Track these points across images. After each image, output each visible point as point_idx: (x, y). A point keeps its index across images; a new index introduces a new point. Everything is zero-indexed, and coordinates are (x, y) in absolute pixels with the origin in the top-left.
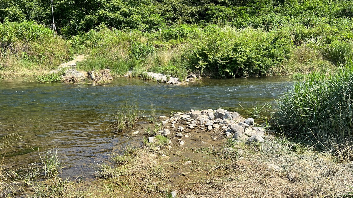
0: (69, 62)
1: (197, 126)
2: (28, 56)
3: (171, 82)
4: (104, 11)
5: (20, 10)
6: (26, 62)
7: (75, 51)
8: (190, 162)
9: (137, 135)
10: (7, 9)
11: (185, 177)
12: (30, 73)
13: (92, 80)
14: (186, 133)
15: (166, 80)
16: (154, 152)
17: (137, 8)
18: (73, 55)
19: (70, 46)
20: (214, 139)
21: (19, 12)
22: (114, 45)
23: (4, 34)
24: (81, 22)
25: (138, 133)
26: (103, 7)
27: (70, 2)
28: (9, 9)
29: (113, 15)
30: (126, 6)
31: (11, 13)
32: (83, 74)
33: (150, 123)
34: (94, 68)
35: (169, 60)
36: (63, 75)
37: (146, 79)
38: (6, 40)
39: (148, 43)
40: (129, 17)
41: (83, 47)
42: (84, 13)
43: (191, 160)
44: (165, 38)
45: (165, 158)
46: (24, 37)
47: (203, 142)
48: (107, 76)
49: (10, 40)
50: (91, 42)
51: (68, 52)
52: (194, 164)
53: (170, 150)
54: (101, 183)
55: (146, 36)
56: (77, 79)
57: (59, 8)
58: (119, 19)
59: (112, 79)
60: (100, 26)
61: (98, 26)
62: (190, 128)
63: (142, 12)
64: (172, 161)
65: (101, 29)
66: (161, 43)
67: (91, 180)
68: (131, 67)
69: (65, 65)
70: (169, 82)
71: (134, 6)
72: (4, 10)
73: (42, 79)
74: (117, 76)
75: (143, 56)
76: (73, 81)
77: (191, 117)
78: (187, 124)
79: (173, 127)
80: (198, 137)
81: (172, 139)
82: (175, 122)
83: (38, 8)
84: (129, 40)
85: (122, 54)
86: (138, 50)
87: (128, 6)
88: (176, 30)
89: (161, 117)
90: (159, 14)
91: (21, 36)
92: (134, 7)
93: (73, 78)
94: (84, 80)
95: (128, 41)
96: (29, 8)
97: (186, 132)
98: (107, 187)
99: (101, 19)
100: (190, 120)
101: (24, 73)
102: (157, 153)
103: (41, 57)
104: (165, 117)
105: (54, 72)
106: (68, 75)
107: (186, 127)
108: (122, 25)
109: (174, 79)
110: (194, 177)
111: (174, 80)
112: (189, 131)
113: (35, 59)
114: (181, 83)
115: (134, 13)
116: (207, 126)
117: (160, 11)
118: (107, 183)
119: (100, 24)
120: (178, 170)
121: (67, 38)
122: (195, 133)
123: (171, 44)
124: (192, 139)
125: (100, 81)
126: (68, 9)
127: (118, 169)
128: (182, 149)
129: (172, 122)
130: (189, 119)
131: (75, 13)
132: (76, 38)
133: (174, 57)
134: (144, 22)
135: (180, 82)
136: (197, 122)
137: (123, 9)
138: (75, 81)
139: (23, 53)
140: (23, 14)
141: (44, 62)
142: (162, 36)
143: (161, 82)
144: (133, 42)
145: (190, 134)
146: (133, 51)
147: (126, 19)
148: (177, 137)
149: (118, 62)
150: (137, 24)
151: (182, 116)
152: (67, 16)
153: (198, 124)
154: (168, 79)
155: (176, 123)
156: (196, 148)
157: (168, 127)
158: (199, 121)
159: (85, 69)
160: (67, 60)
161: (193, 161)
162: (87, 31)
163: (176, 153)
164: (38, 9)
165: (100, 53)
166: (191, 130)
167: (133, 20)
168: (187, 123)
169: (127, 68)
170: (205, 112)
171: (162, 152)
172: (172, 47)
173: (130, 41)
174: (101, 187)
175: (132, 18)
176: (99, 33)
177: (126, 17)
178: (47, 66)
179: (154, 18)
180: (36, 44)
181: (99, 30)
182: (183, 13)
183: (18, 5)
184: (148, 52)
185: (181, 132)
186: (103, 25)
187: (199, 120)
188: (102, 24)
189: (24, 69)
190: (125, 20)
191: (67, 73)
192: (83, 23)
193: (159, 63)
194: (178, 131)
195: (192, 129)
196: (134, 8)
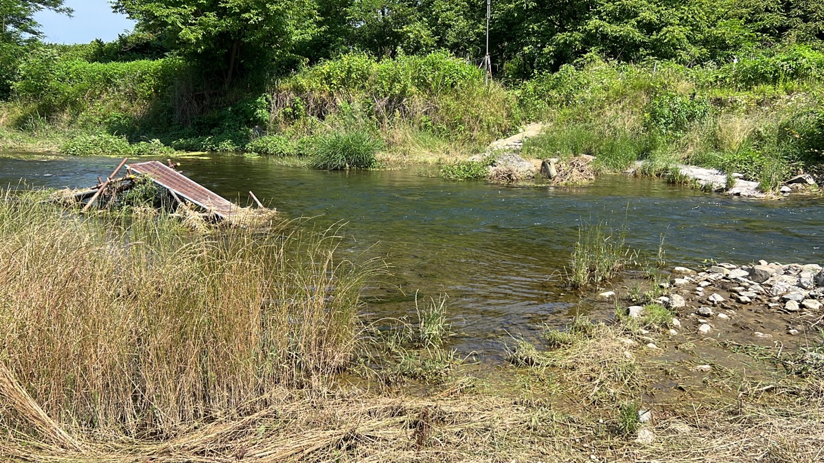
0: (509, 139)
1: (759, 299)
2: (433, 124)
3: (735, 192)
4: (598, 22)
5: (429, 30)
6: (427, 138)
7: (523, 114)
8: (707, 367)
9: (609, 298)
10: (405, 30)
11: (682, 393)
12: (432, 159)
13: (550, 178)
14: (724, 310)
15: (724, 186)
16: (632, 335)
17: (682, 9)
18: (519, 124)
19: (515, 102)
20: (792, 331)
21: (425, 33)
22: (612, 99)
23: (394, 81)
24: (546, 50)
25: (612, 296)
26: (599, 12)
27: (527, 6)
28: (408, 28)
29: (618, 28)
30: (653, 6)
31: (412, 36)
32: (533, 165)
33: (647, 278)
34: (558, 152)
35: (746, 137)
36: (492, 164)
37: (673, 181)
38: (397, 92)
39: (694, 94)
40: (658, 32)
41: (541, 104)
42: (556, 26)
43: (710, 365)
44: (744, 81)
45: (653, 352)
46: (428, 86)
47: (758, 334)
48: (582, 171)
49: (403, 91)
50: (560, 95)
51: (510, 116)
52: (717, 372)
53: (670, 337)
54: (511, 371)
55: (694, 77)
56: (518, 175)
57: (503, 20)
58: (633, 38)
59: (593, 177)
60: (585, 56)
61: (583, 57)
62: (739, 301)
63: (693, 17)
64: (667, 359)
65: (588, 63)
66: (730, 94)
67: (495, 363)
68: (644, 154)
69: (500, 144)
70: (731, 192)
71: (674, 5)
72: (399, 30)
73: (450, 172)
74: (607, 171)
75: (679, 126)
76: (510, 179)
77: (750, 277)
78: (735, 292)
79: (698, 292)
80: (752, 321)
81: (686, 317)
82: (707, 283)
83: (462, 23)
84: (649, 86)
85: (626, 121)
86: (666, 111)
87: (658, 6)
88: (779, 59)
89: (677, 269)
90: (741, 18)
91: (423, 84)
92: (673, 7)
93: (510, 173)
94: (533, 177)
95: (645, 91)
96: (444, 24)
97: (726, 308)
98: (519, 380)
99: (591, 39)
100: (746, 282)
101: (422, 159)
102: (639, 338)
103: (456, 126)
104: (686, 271)
105: (477, 158)
106: (501, 167)
107: (731, 297)
108: (639, 51)
109: (747, 185)
110: (703, 396)
111: (744, 188)
112: (736, 307)
113: (444, 130)
114: (763, 196)
115: (672, 21)
116: (785, 301)
117: (744, 10)
118: (521, 373)
119: (585, 53)
120: (673, 377)
121: (511, 87)
122: (749, 313)
123: (757, 97)
124: (735, 325)
125: (564, 182)
126: (521, 20)
127: (549, 354)
128: (701, 340)
129: (700, 283)
130: (746, 280)
131: (536, 28)
132: (530, 86)
133: (760, 130)
134: (695, 43)
135: (762, 192)
136: (763, 290)
137: (644, 14)
138: (514, 178)
139: (424, 118)
140: (432, 37)
141: (460, 137)
142: (735, 76)
143: (710, 191)
144: (656, 93)
145: (733, 312)
146: (654, 115)
147: (649, 38)
148: (699, 314)
149: (615, 140)
150: (678, 49)
151: (728, 272)
152: (518, 37)
153: (764, 294)
154: (730, 184)
155: (710, 285)
156: (734, 343)
157: (686, 291)
158: (769, 288)
159: (540, 154)
160: (506, 133)
161: (714, 367)
162: (555, 69)
163: (681, 346)
164: (461, 25)
165: (578, 117)
166: (741, 305)
167: (668, 39)
168: (736, 288)
169: (632, 153)
170: (795, 268)
171: (651, 339)
172: (759, 104)
173: (650, 91)
174: (510, 377)
175: (664, 34)
176: (581, 72)
177: (650, 32)
178: (466, 145)
179: (724, 31)
180: (448, 100)
181: (583, 65)
182: (810, 13)
183: (425, 19)
184: (691, 117)
185: (714, 306)
186: (593, 52)
187: (771, 286)
188: (591, 51)
189: (423, 150)
190: (647, 40)
191: (499, 161)
192: (550, 52)
193: (716, 143)
194: (707, 304)
195: (746, 303)
196: (674, 9)
